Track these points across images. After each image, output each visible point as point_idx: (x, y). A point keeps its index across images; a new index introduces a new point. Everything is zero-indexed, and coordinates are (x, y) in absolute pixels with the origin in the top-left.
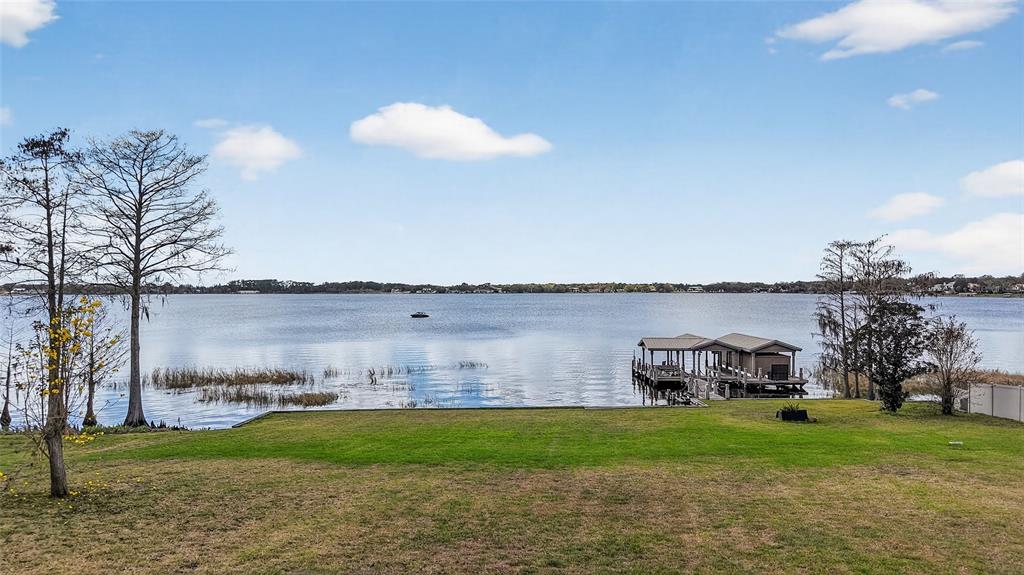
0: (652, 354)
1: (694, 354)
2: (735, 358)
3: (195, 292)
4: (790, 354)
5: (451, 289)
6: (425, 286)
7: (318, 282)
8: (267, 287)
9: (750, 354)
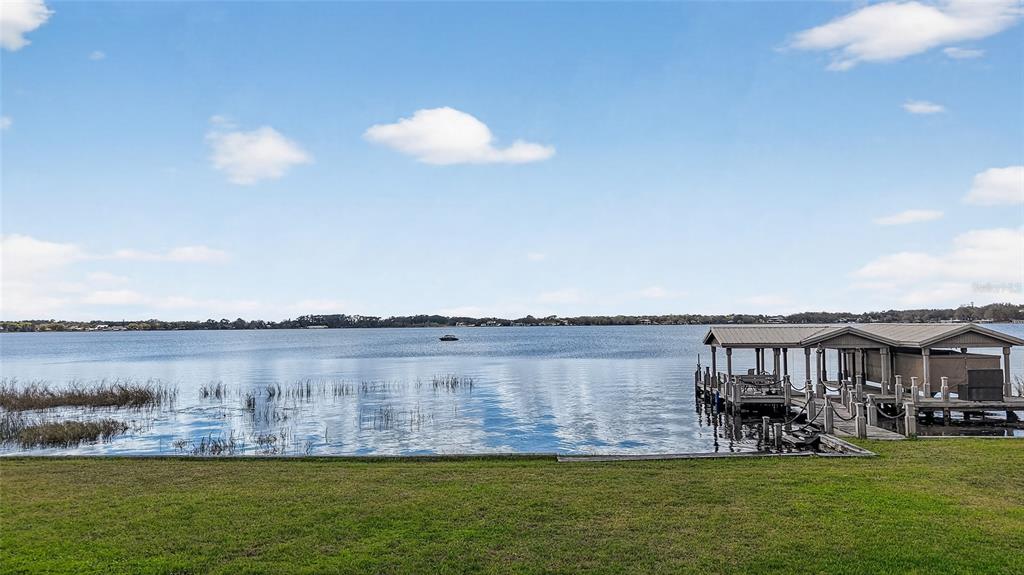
0: (729, 355)
1: (808, 354)
2: (883, 363)
3: (266, 328)
4: (998, 351)
5: (516, 321)
6: (489, 319)
7: (384, 317)
8: (335, 322)
9: (917, 351)
